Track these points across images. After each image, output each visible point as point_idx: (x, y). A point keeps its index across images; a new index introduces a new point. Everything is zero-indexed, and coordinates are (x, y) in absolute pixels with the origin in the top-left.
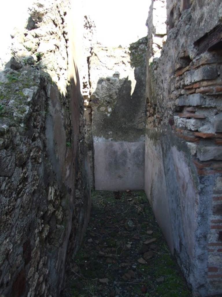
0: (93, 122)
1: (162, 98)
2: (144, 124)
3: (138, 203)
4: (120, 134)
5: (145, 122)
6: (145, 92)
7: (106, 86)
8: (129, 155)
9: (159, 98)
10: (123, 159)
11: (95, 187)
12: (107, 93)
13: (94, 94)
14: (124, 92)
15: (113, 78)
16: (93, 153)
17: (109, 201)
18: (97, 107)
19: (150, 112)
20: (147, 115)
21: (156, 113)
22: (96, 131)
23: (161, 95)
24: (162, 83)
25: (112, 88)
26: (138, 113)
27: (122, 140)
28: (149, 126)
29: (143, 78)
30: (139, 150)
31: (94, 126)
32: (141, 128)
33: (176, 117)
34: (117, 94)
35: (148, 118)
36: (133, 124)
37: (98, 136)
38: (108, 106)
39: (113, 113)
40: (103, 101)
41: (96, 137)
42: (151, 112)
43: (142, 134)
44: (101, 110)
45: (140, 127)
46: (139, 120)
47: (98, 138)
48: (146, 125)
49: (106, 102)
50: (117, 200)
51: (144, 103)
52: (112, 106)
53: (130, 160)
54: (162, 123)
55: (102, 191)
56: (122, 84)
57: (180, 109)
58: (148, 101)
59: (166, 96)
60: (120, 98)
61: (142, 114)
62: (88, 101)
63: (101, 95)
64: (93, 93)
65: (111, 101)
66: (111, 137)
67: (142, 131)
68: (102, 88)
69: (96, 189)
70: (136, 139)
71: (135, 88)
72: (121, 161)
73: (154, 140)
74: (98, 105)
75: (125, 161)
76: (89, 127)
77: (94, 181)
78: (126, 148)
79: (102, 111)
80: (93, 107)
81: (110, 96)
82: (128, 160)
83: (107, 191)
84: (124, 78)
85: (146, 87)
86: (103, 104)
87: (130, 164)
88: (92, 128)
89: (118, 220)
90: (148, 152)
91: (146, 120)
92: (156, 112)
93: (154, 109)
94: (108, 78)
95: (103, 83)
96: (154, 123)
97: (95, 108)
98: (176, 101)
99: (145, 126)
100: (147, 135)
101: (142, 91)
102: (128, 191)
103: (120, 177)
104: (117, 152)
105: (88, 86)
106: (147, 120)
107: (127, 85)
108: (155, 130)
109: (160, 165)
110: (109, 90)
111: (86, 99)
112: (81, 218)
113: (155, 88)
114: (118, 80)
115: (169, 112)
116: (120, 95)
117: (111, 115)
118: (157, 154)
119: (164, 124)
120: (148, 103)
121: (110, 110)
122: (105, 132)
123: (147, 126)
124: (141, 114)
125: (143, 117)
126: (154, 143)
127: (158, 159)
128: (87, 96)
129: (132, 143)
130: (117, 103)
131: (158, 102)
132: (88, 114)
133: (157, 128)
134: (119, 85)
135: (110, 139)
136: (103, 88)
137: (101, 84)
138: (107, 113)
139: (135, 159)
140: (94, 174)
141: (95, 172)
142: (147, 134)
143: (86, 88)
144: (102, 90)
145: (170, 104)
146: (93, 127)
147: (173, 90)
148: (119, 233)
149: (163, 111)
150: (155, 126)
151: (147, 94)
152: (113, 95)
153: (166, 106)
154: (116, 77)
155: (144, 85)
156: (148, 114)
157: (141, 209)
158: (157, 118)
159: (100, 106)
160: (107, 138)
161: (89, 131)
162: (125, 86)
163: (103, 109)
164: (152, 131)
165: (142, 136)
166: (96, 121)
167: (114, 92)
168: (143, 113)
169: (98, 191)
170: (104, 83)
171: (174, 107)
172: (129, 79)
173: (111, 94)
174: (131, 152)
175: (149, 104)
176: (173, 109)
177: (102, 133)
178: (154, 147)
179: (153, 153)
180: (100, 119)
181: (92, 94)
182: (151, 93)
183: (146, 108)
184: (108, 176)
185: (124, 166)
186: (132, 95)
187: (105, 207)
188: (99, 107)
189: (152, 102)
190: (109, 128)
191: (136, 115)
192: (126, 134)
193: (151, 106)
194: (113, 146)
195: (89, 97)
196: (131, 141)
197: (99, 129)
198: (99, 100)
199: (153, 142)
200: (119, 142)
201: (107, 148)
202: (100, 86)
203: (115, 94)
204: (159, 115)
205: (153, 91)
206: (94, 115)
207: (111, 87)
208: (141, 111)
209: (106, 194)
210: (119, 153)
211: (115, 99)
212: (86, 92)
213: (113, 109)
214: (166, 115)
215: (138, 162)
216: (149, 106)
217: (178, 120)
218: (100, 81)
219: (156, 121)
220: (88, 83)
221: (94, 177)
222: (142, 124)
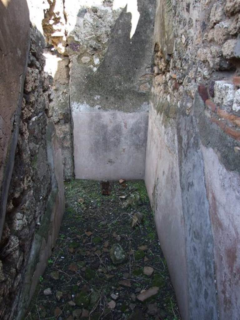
0: (71, 81)
1: (184, 41)
2: (149, 86)
3: (134, 204)
4: (112, 99)
5: (150, 82)
6: (153, 34)
7: (91, 21)
8: (125, 131)
9: (179, 41)
10: (115, 137)
11: (76, 174)
12: (93, 33)
13: (71, 35)
14: (120, 32)
15: (103, 8)
16: (72, 128)
17: (93, 199)
18: (77, 56)
19: (158, 68)
20: (154, 72)
21: (171, 70)
22: (76, 94)
23: (183, 36)
24: (188, 10)
25: (101, 26)
26: (140, 68)
27: (115, 109)
28: (156, 90)
29: (150, 10)
30: (140, 125)
31: (73, 86)
32: (144, 92)
33: (220, 84)
34: (108, 36)
35: (155, 76)
36: (132, 85)
37: (78, 102)
38: (93, 54)
39: (103, 66)
40: (86, 46)
41: (75, 103)
42: (161, 67)
43: (145, 101)
44: (83, 62)
45: (143, 89)
46: (142, 79)
47: (79, 106)
48: (151, 87)
49: (92, 49)
50: (104, 197)
51: (151, 53)
52: (101, 56)
53: (125, 138)
54: (181, 88)
55: (84, 180)
56: (117, 18)
57: (230, 64)
58: (156, 50)
59: (195, 37)
60: (113, 43)
61: (147, 70)
62: (63, 46)
63: (83, 36)
64: (70, 33)
65: (99, 46)
66: (98, 104)
67: (145, 97)
68: (84, 24)
69: (77, 177)
70: (135, 108)
71: (138, 26)
72: (112, 140)
73: (164, 117)
74: (79, 53)
75: (118, 140)
76: (65, 88)
77: (74, 167)
78: (121, 122)
79: (85, 63)
80: (71, 55)
81: (98, 39)
82: (122, 139)
83: (93, 181)
84: (121, 8)
85: (155, 25)
86: (85, 51)
87: (125, 144)
88: (70, 89)
89: (102, 239)
90: (152, 130)
91: (151, 80)
92: (171, 67)
93: (168, 62)
94: (94, 7)
95: (85, 15)
96: (165, 86)
97: (73, 58)
98: (225, 45)
99: (150, 89)
100: (152, 104)
101: (148, 31)
102: (121, 181)
103: (110, 161)
104: (107, 127)
105: (62, 20)
106: (153, 79)
107: (125, 20)
108: (166, 99)
109: (173, 163)
110: (96, 27)
111: (61, 43)
112: (33, 252)
113: (170, 23)
114: (111, 11)
115: (199, 69)
116: (112, 37)
117: (98, 70)
118: (168, 141)
119: (187, 93)
120: (156, 51)
121: (97, 61)
122: (88, 96)
123: (153, 88)
124: (145, 69)
125: (148, 74)
126: (163, 122)
127: (170, 152)
128: (62, 37)
129: (129, 114)
130: (108, 51)
131: (176, 50)
132: (64, 67)
133: (170, 96)
134: (112, 20)
135: (97, 107)
136: (87, 25)
137: (83, 17)
138: (92, 66)
139: (133, 138)
140: (73, 156)
141: (75, 155)
142: (153, 102)
143: (59, 24)
144: (84, 28)
145: (206, 53)
146: (72, 88)
147: (218, 19)
148: (100, 270)
149: (186, 68)
150: (166, 92)
151: (156, 37)
152: (102, 36)
153: (193, 57)
154: (108, 6)
155: (152, 22)
156: (156, 69)
157: (137, 219)
158: (171, 78)
159: (81, 54)
160: (92, 106)
161: (66, 93)
162: (121, 21)
163: (86, 59)
164: (161, 99)
165: (144, 103)
166: (75, 78)
167: (104, 31)
168: (148, 68)
169: (79, 180)
170: (87, 16)
171: (217, 60)
172: (128, 11)
173: (98, 35)
174: (127, 127)
175: (159, 53)
176: (211, 65)
177: (84, 97)
178: (163, 127)
179: (160, 136)
180: (81, 75)
181: (68, 34)
182: (163, 34)
183: (153, 60)
184: (93, 160)
185: (117, 146)
186: (132, 37)
187: (86, 210)
188: (80, 57)
189: (165, 49)
190: (96, 90)
191: (137, 70)
192: (121, 101)
193: (161, 58)
194: (101, 118)
195: (65, 39)
196: (127, 111)
197: (80, 91)
198: (80, 45)
199: (162, 119)
200: (111, 112)
201: (92, 120)
202: (81, 20)
203: (105, 36)
204: (175, 74)
205: (166, 29)
206: (72, 70)
207: (99, 23)
208: (146, 65)
209: (89, 185)
210: (110, 128)
211: (105, 43)
212: (59, 31)
213: (102, 61)
214: (191, 74)
215: (137, 142)
216: (157, 56)
217: (229, 91)
218: (82, 13)
219: (169, 84)
220: (62, 15)
221: (73, 161)
222: (145, 84)
